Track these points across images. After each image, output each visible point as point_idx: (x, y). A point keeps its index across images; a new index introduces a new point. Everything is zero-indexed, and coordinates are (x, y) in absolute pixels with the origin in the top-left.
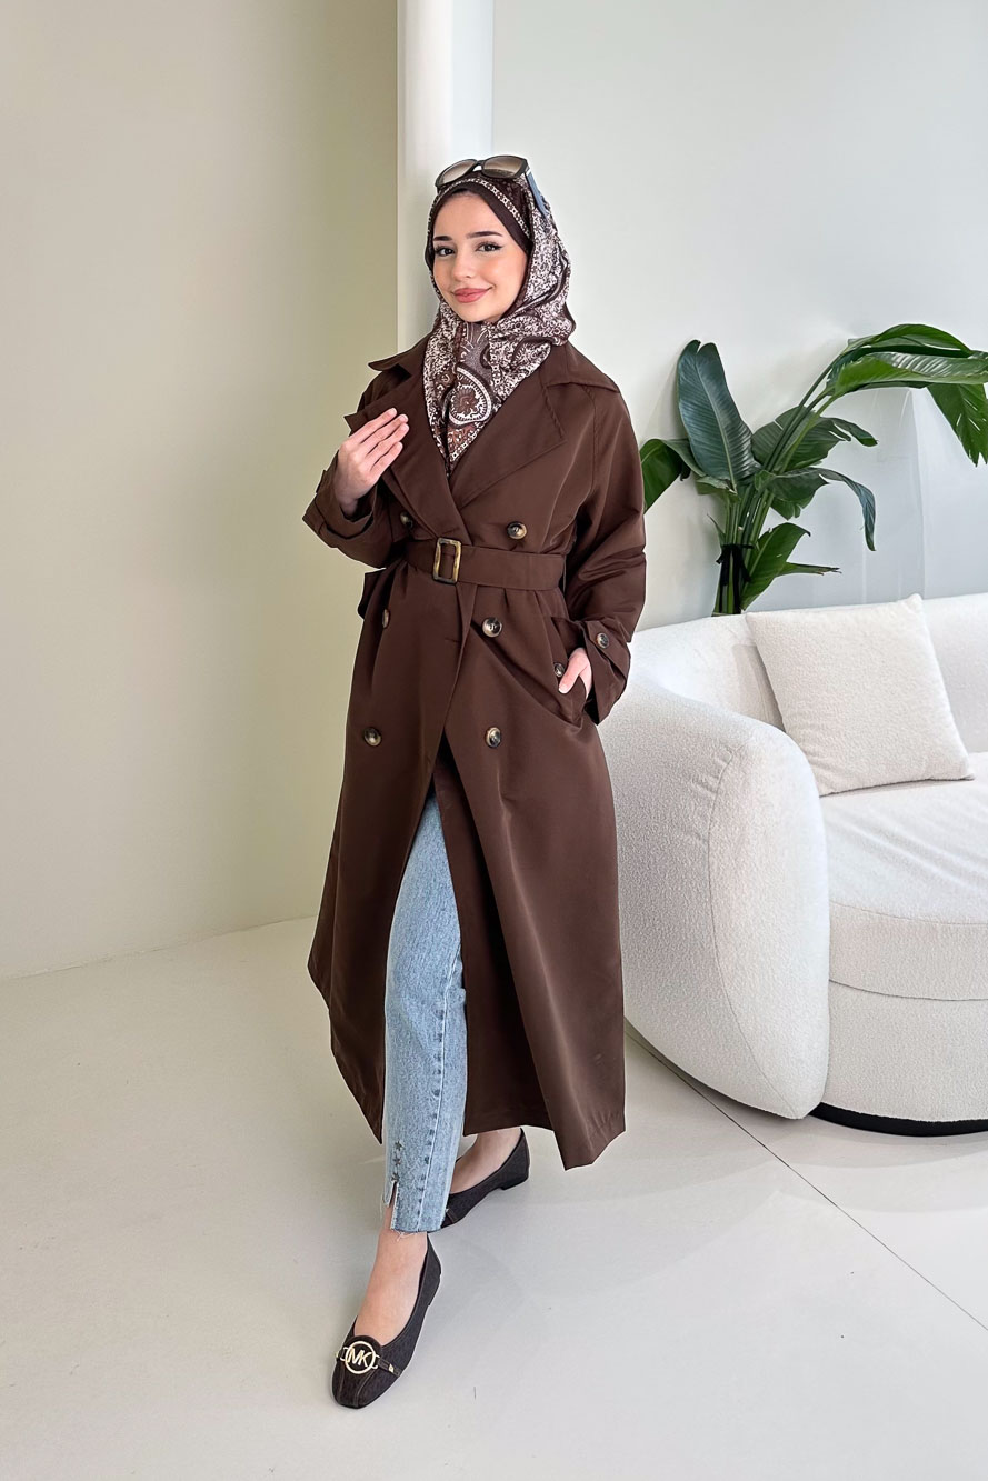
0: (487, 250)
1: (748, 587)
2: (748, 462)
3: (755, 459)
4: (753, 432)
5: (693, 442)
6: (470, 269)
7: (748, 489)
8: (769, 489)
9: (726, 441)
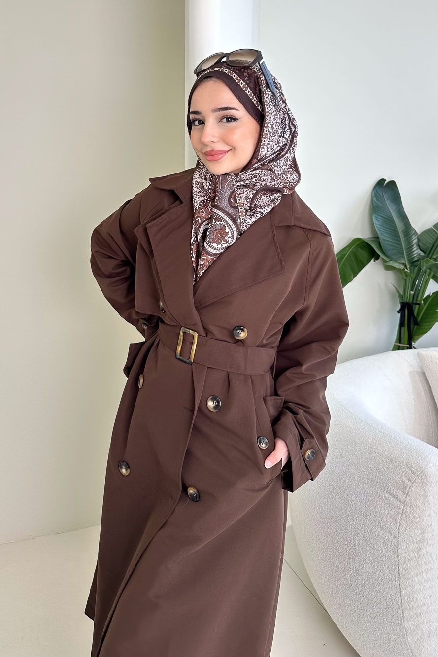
0: (228, 121)
1: (417, 328)
2: (416, 252)
3: (421, 250)
4: (419, 234)
5: (381, 240)
6: (214, 136)
7: (416, 269)
8: (429, 269)
9: (402, 239)
